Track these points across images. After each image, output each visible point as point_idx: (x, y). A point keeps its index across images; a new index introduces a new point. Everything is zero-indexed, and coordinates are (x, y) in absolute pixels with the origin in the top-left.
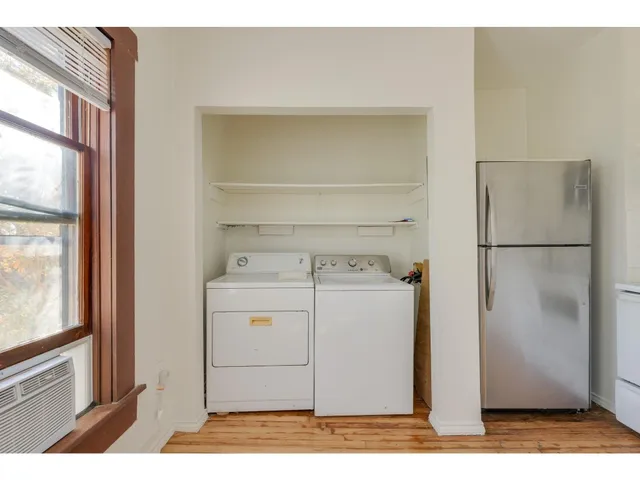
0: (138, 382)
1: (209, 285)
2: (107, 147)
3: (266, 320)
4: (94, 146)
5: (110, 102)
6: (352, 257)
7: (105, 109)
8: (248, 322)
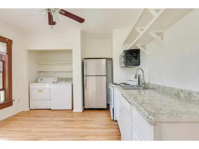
0: (13, 100)
1: (30, 84)
2: (7, 60)
3: (42, 91)
4: (4, 60)
5: (7, 53)
6: (66, 78)
7: (6, 54)
8: (38, 91)
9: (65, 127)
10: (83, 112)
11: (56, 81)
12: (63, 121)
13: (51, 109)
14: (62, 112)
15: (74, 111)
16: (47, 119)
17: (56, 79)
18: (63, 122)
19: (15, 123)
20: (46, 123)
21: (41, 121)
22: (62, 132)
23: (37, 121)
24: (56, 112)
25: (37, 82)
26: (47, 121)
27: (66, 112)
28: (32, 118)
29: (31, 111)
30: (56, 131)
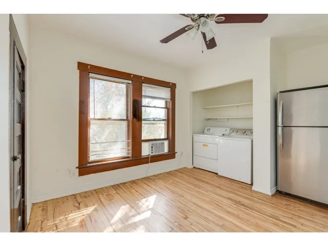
0: (176, 151)
1: (194, 135)
3: (206, 145)
4: (169, 107)
5: (171, 99)
6: (244, 130)
7: (170, 101)
9: (229, 212)
10: (272, 196)
11: (227, 132)
12: (230, 199)
13: (217, 174)
14: (233, 183)
15: (254, 188)
16: (208, 187)
17: (228, 129)
18: (229, 202)
19: (174, 180)
20: (205, 193)
21: (199, 187)
22: (221, 218)
23: (195, 186)
24: (223, 180)
25: (203, 133)
26: (207, 191)
27: (238, 185)
28: (192, 180)
29: (195, 170)
30: (213, 213)
